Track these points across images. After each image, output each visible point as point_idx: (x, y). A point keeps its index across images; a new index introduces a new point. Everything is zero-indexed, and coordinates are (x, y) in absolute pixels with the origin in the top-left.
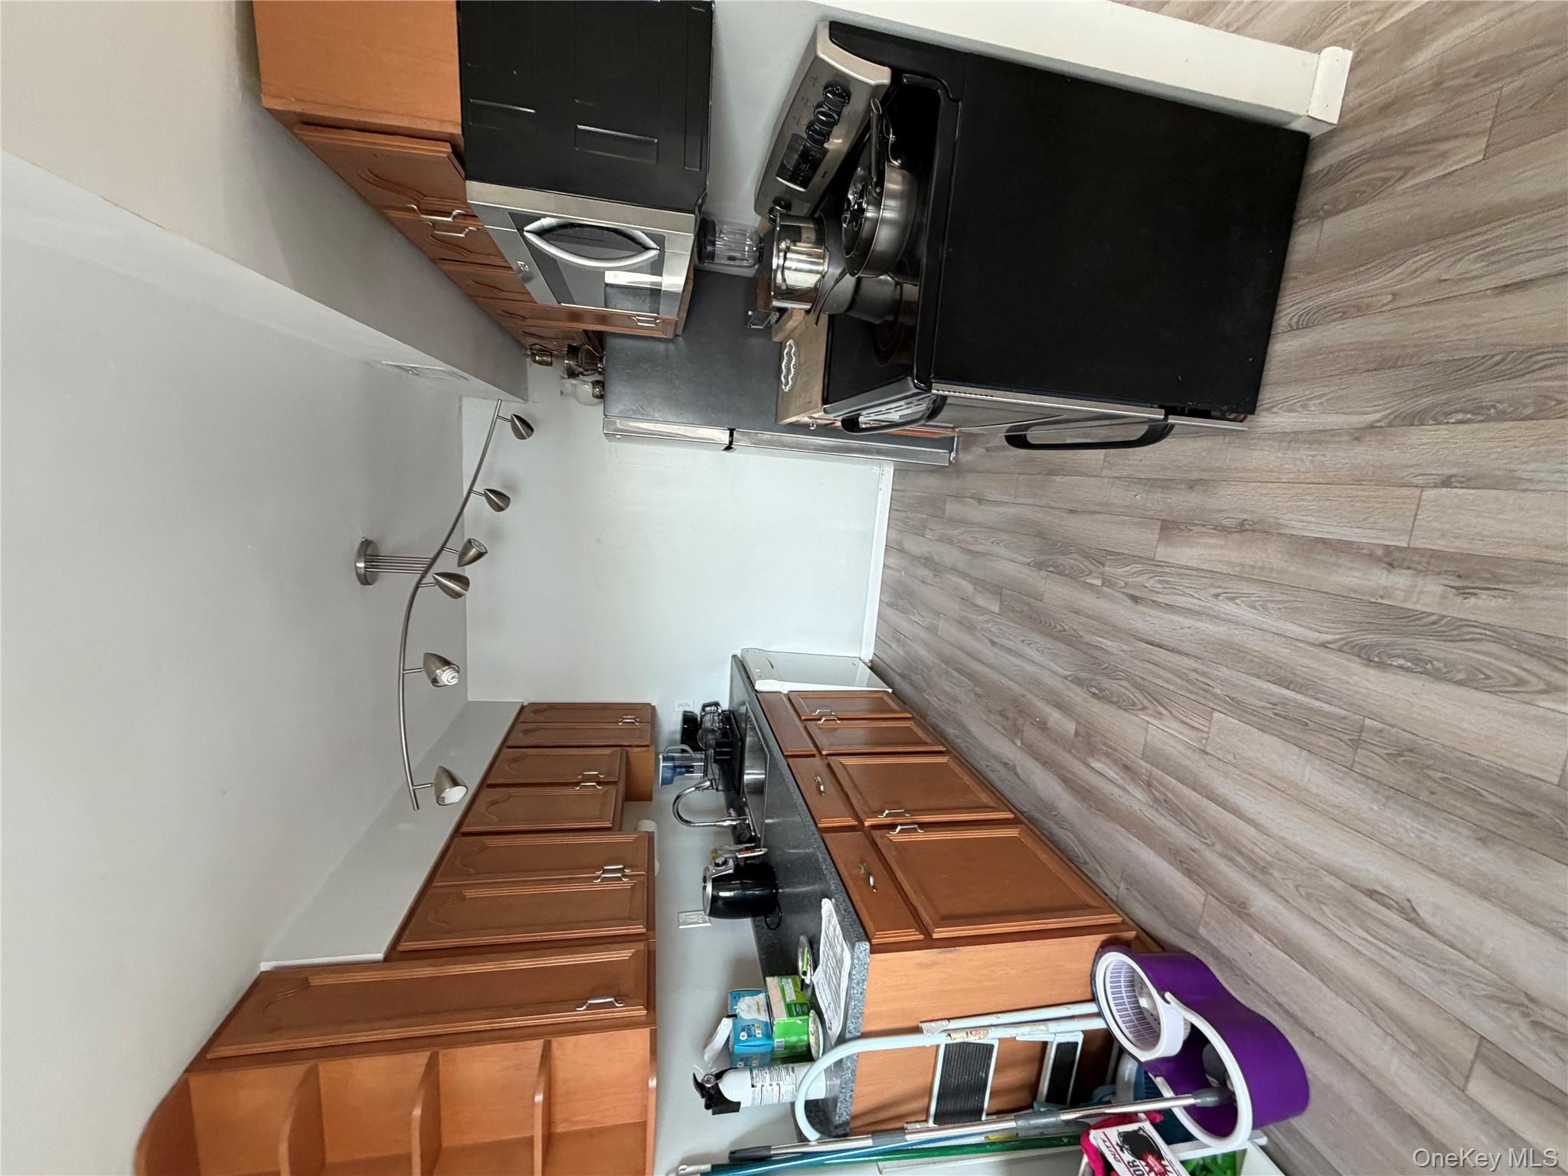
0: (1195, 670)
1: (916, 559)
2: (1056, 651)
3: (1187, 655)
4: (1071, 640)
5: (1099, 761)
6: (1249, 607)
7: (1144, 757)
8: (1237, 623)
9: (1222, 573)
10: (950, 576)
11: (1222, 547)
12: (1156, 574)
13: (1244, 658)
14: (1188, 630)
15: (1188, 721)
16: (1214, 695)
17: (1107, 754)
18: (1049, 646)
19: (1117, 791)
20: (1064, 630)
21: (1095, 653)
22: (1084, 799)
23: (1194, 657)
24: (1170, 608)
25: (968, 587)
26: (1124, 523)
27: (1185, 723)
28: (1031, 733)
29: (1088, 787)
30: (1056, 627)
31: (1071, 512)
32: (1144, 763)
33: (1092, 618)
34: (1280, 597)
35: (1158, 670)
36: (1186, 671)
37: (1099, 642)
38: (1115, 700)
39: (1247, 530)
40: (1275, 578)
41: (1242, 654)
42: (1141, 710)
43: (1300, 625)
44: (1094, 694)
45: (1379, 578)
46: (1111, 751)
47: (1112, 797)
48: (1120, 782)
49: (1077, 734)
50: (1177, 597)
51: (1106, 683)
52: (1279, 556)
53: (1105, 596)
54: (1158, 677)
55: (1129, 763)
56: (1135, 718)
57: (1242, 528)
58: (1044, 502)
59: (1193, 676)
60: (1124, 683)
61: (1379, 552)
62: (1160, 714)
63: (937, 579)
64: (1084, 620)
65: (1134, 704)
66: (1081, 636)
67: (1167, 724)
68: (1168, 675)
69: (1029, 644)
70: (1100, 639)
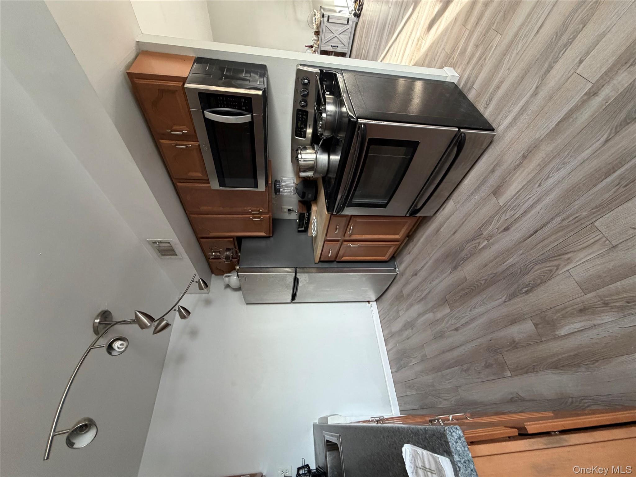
0: (564, 220)
1: (401, 331)
2: (490, 295)
3: (552, 219)
4: (493, 281)
5: (562, 326)
6: (557, 171)
7: (586, 291)
8: (560, 182)
9: (534, 176)
10: (418, 321)
11: (523, 171)
12: (506, 211)
13: (579, 188)
14: (542, 210)
15: (585, 245)
16: (585, 217)
17: (564, 317)
18: (484, 296)
19: (592, 334)
20: (487, 279)
21: (509, 272)
22: (578, 365)
23: (556, 216)
24: (525, 213)
25: (430, 316)
26: (478, 211)
27: (586, 247)
28: (511, 358)
29: (572, 353)
30: (481, 284)
31: (454, 233)
32: (589, 296)
33: (495, 258)
34: (566, 154)
35: (546, 242)
36: (559, 226)
37: (507, 265)
38: (539, 281)
39: (528, 155)
40: (556, 152)
41: (576, 189)
42: (557, 269)
43: (588, 149)
44: (526, 292)
45: (596, 102)
46: (563, 312)
47: (594, 341)
48: (587, 324)
49: (536, 325)
50: (524, 207)
51: (527, 279)
52: (549, 145)
53: (493, 244)
54: (548, 245)
55: (581, 306)
56: (558, 277)
57: (524, 157)
58: (442, 243)
59: (565, 223)
60: (536, 267)
61: (586, 97)
62: (569, 258)
63: (414, 329)
64: (491, 264)
65: (551, 271)
66: (496, 273)
67: (578, 259)
68: (553, 237)
69: (475, 308)
70: (506, 264)
